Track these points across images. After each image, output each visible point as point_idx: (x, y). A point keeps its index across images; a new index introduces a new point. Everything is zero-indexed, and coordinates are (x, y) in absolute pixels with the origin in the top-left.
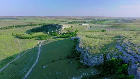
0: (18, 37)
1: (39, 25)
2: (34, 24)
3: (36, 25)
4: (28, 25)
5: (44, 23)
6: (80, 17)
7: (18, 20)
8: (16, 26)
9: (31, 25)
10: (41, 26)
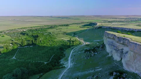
0: (80, 27)
1: (88, 23)
2: (85, 22)
3: (86, 23)
4: (81, 23)
5: (91, 22)
6: (125, 16)
7: (73, 19)
8: (75, 24)
9: (83, 23)
10: (88, 24)
